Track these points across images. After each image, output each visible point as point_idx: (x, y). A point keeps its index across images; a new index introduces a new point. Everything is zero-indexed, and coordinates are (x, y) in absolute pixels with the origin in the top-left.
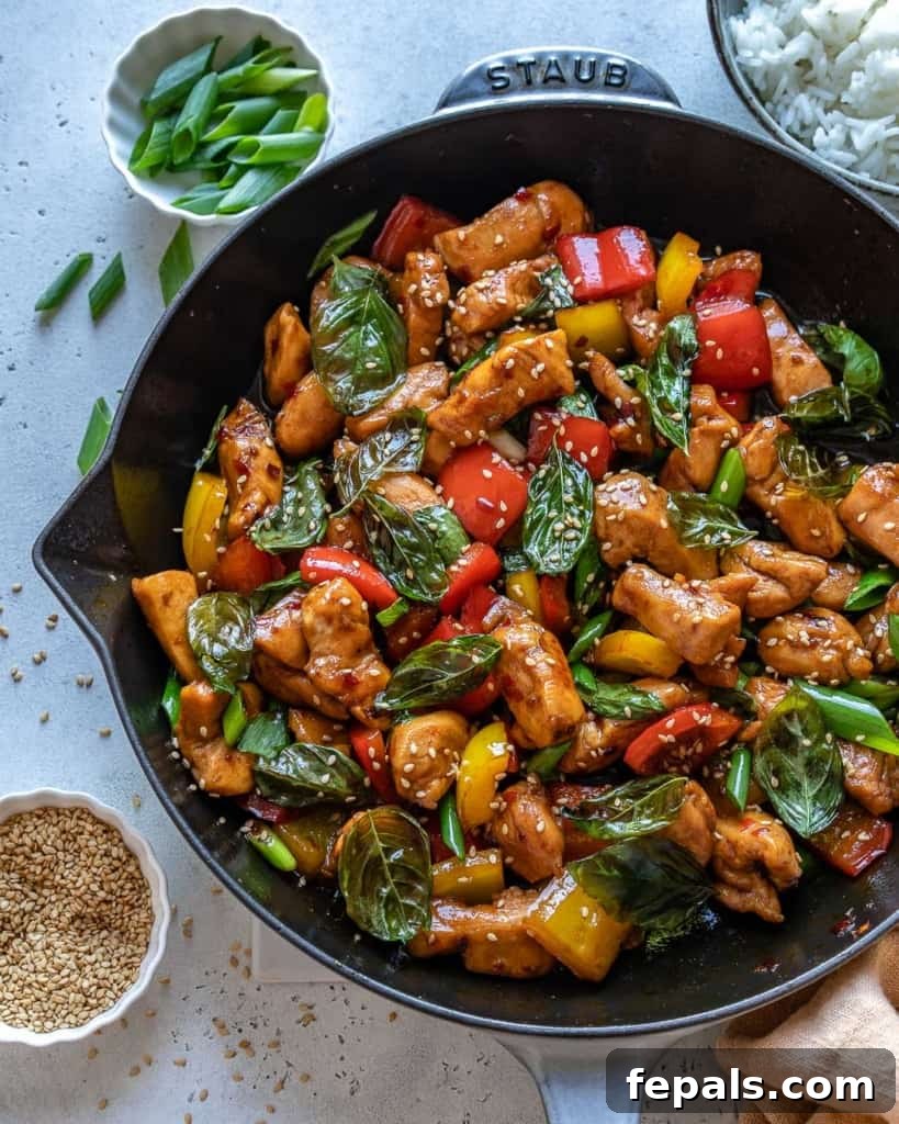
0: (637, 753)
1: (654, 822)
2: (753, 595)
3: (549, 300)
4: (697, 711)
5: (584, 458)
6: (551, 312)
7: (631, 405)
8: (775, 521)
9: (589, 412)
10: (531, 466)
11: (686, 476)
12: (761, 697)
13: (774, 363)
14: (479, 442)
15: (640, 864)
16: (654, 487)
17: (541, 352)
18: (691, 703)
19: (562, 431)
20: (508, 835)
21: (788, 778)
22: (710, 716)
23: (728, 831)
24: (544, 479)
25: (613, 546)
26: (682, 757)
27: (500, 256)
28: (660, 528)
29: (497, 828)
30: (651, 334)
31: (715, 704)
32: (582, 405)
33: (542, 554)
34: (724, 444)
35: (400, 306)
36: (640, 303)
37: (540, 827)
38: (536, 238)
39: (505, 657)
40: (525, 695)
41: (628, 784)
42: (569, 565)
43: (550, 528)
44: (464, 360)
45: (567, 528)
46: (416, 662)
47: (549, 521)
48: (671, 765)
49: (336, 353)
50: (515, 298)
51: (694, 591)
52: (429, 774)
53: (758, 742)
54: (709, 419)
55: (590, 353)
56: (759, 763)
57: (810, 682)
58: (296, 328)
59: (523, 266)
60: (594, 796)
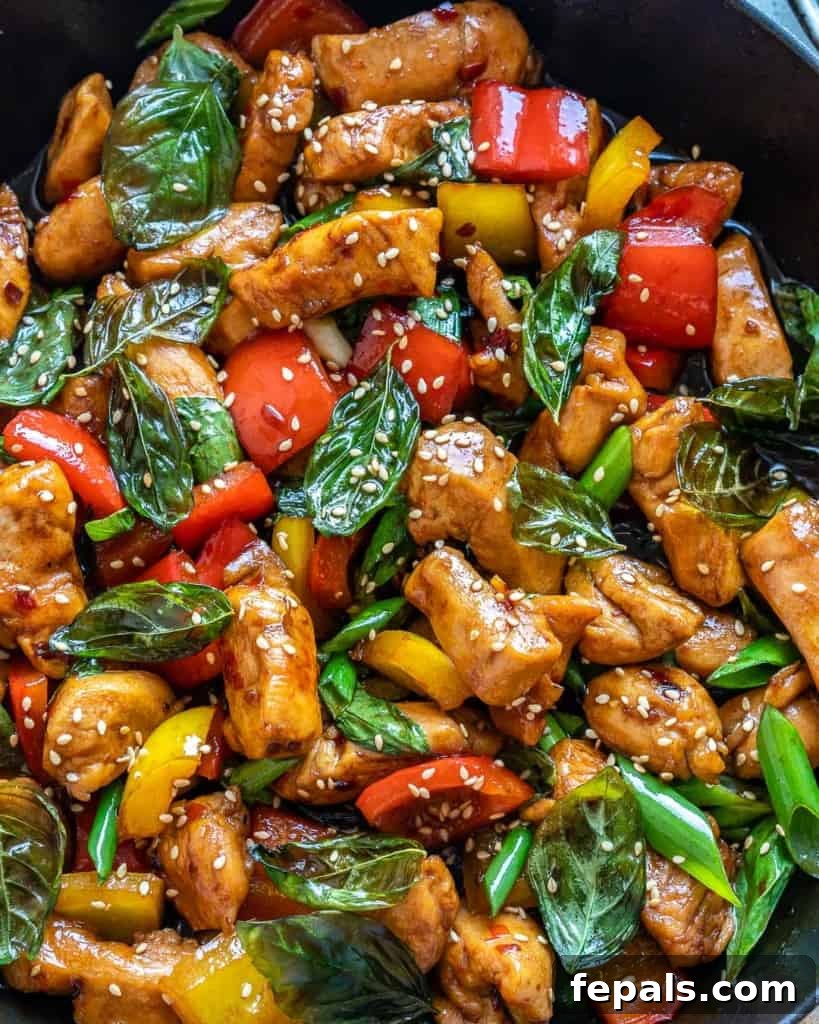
0: (376, 800)
1: (368, 899)
2: (592, 630)
3: (437, 164)
4: (466, 767)
5: (422, 386)
6: (434, 181)
7: (507, 332)
8: (656, 538)
9: (450, 329)
10: (352, 378)
11: (554, 447)
12: (565, 768)
13: (720, 325)
14: (291, 329)
15: (339, 947)
16: (500, 452)
17: (398, 233)
18: (467, 753)
19: (403, 343)
20: (176, 860)
21: (571, 885)
22: (482, 778)
23: (470, 935)
24: (360, 401)
25: (423, 516)
26: (442, 819)
27: (390, 86)
28: (491, 508)
29: (166, 848)
30: (561, 244)
31: (499, 763)
32: (443, 314)
33: (325, 501)
34: (616, 417)
35: (243, 118)
36: (560, 197)
37: (219, 863)
38: (448, 76)
39: (234, 626)
40: (246, 682)
41: (355, 837)
42: (351, 526)
43: (347, 470)
44: (309, 211)
45: (368, 476)
46: (120, 600)
47: (351, 459)
48: (426, 824)
49: (137, 160)
50: (392, 149)
51: (510, 606)
52: (89, 754)
53: (544, 827)
54: (606, 379)
55: (472, 249)
56: (538, 855)
57: (636, 766)
58: (95, 113)
59: (416, 108)
60: (307, 839)
